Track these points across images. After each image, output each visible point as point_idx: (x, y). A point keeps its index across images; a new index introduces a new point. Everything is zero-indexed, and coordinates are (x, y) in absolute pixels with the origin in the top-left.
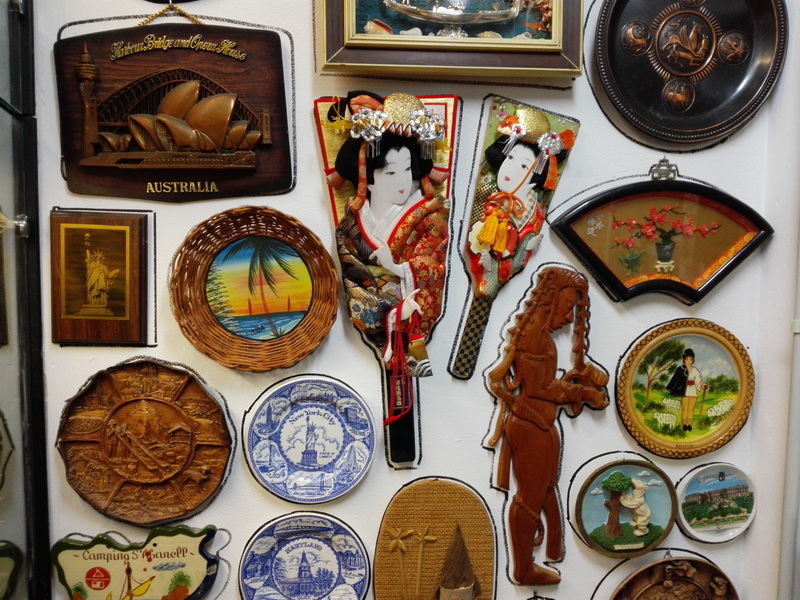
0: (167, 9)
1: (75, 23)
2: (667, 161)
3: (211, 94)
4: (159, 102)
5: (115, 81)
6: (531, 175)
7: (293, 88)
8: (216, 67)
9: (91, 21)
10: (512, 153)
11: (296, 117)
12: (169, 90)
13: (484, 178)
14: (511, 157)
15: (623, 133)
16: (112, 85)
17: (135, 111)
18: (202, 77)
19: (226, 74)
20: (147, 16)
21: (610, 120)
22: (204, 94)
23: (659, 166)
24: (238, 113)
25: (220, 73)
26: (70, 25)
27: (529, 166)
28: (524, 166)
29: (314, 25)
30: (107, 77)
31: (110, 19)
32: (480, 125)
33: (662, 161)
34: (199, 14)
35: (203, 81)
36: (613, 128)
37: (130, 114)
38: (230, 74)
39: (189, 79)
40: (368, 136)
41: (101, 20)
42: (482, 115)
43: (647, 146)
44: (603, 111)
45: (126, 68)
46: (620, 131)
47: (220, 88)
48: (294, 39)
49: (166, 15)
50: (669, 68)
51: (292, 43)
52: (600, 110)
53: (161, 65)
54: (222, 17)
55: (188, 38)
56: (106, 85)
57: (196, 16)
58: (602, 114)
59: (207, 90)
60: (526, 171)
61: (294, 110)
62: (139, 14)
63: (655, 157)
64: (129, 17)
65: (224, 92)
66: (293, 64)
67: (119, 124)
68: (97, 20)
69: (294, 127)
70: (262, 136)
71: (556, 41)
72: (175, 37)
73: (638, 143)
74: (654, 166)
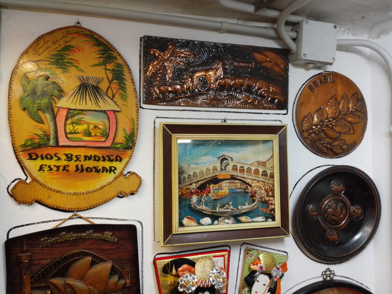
0: (73, 216)
1: (18, 227)
2: (330, 269)
3: (97, 263)
4: (68, 270)
5: (41, 259)
6: (268, 288)
7: (142, 251)
8: (100, 246)
9: (28, 225)
10: (258, 279)
11: (144, 266)
12: (73, 263)
13: (243, 290)
14: (258, 281)
15: (308, 257)
16: (40, 262)
17: (52, 277)
18: (92, 254)
19: (105, 250)
20: (61, 220)
21: (302, 251)
22: (93, 263)
23: (326, 272)
24: (113, 271)
25: (102, 249)
26: (15, 228)
27: (267, 284)
28: (264, 285)
29: (154, 217)
30: (36, 258)
31: (39, 223)
32: (239, 259)
33: (327, 269)
34: (91, 217)
35: (93, 256)
36: (304, 255)
37: (50, 278)
38: (108, 249)
39: (85, 256)
40: (188, 291)
41: (34, 224)
42: (240, 254)
43: (320, 262)
44: (298, 247)
45: (47, 252)
46: (307, 256)
47: (103, 259)
48: (143, 225)
49: (72, 219)
50: (328, 224)
51: (142, 227)
52: (297, 246)
53: (69, 248)
54: (104, 217)
55: (85, 232)
56: (36, 262)
57: (89, 218)
58: (298, 248)
59: (95, 262)
60: (265, 287)
61: (142, 263)
62: (56, 219)
63: (324, 267)
64: (50, 221)
65: (105, 261)
66: (142, 238)
67: (43, 285)
68: (31, 224)
69: (142, 271)
70: (126, 282)
71: (277, 223)
72: (77, 232)
73: (316, 261)
74: (324, 272)
